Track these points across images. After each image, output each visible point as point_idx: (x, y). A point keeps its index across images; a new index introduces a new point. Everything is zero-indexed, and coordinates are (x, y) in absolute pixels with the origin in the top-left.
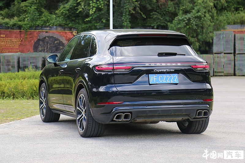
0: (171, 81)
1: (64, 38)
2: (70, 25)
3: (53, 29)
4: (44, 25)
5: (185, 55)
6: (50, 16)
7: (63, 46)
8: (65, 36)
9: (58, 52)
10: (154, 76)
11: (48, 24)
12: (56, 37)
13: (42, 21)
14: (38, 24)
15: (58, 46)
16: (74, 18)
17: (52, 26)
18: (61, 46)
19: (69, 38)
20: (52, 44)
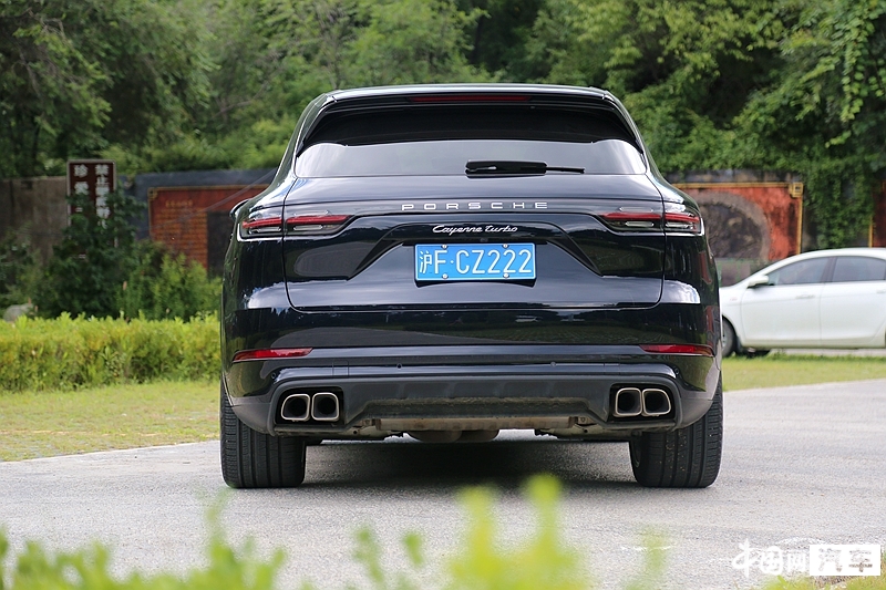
0: (505, 270)
1: (759, 208)
2: (781, 162)
3: (722, 178)
4: (694, 168)
5: (581, 171)
6: (715, 137)
7: (754, 237)
8: (764, 200)
9: (739, 254)
10: (437, 252)
11: (706, 163)
12: (734, 205)
13: (688, 152)
14: (675, 163)
15: (739, 236)
16: (797, 141)
17: (722, 168)
18: (746, 233)
19: (775, 208)
20: (720, 227)
